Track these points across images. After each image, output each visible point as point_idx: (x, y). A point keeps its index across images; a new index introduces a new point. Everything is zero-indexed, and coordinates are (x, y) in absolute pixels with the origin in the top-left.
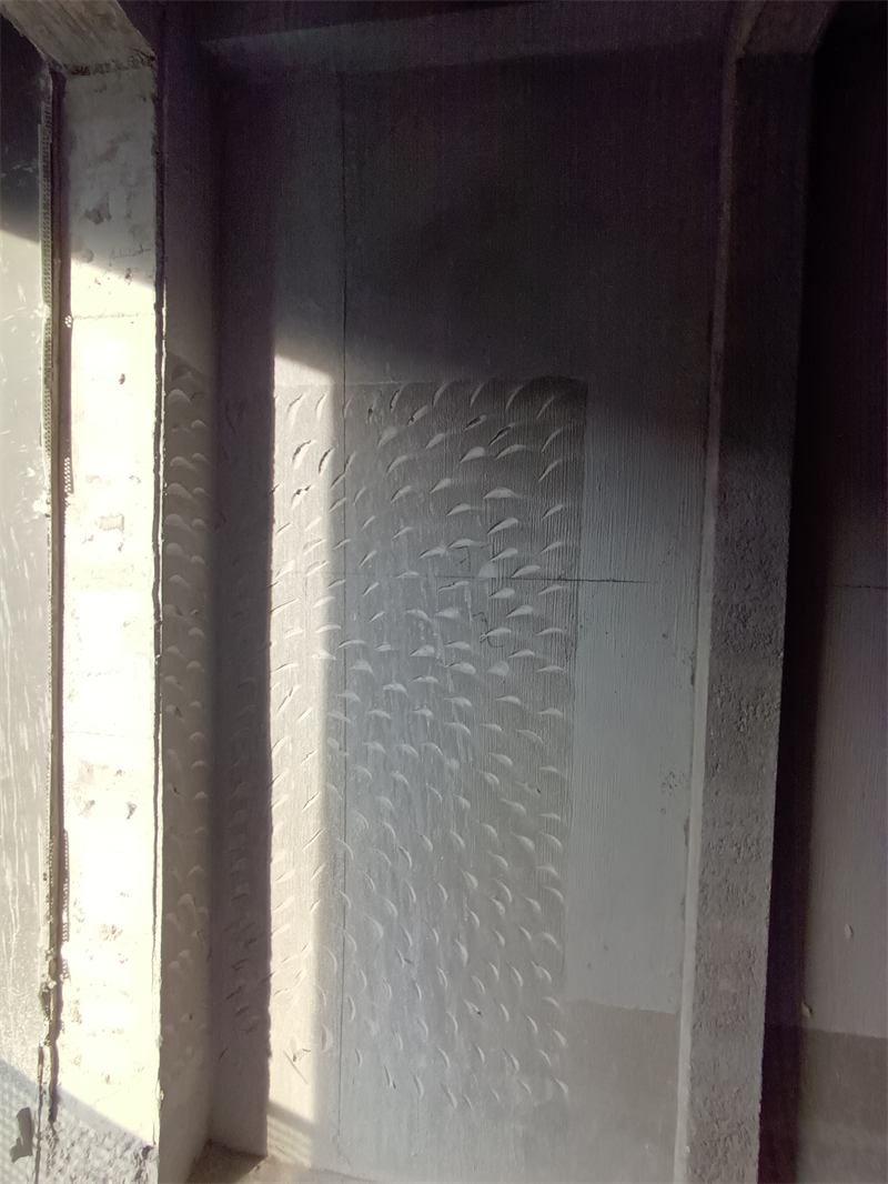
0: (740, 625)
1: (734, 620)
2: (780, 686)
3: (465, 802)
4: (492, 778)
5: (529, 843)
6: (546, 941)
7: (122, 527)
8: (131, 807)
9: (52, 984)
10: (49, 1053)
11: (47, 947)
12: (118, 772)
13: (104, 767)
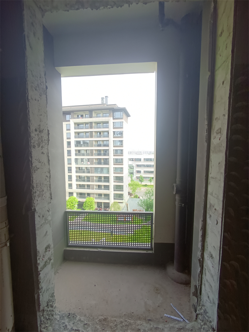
7: (220, 132)
8: (217, 221)
9: (201, 260)
10: (200, 276)
11: (201, 249)
12: (215, 209)
13: (213, 207)
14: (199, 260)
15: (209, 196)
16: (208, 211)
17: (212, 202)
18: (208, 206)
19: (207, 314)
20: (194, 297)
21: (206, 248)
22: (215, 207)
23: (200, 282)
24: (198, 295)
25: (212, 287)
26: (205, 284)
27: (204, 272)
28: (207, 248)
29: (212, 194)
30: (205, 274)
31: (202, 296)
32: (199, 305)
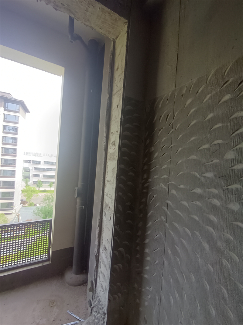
7: (114, 144)
8: (110, 217)
9: (97, 255)
10: (96, 270)
11: (97, 245)
12: (109, 207)
13: (108, 205)
14: (96, 256)
15: (105, 197)
16: (104, 210)
17: (107, 202)
18: (104, 206)
19: (101, 303)
20: (90, 292)
21: (101, 243)
22: (109, 206)
23: (96, 276)
24: (94, 289)
25: (105, 276)
26: (99, 276)
27: (99, 265)
28: (103, 242)
29: (107, 195)
30: (100, 266)
31: (97, 289)
32: (94, 298)
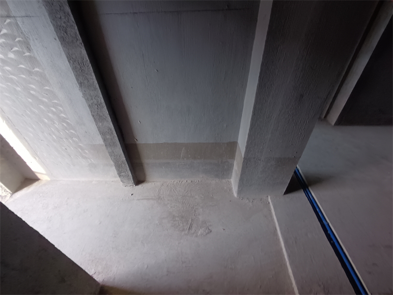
0: (65, 34)
1: (62, 32)
2: (87, 55)
3: (30, 100)
4: (32, 92)
5: (54, 109)
6: (72, 132)
